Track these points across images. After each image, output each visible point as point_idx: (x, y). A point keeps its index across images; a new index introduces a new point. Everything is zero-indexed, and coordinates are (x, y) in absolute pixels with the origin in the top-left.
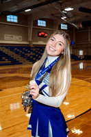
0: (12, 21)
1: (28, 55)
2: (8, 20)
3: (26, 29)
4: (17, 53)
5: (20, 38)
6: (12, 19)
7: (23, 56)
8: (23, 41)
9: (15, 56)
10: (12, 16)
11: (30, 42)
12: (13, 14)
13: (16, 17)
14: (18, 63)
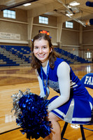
1: (27, 56)
2: (5, 16)
3: (25, 27)
4: (14, 53)
5: (18, 37)
6: (9, 14)
7: (20, 56)
8: (21, 40)
13: (14, 13)
14: (14, 64)
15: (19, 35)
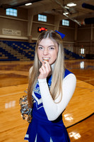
0: (11, 14)
1: (27, 51)
2: (7, 13)
3: (26, 24)
4: (15, 48)
5: (18, 33)
6: (12, 12)
7: (21, 52)
8: (22, 36)
9: (13, 52)
10: (11, 10)
11: (28, 37)
12: (13, 7)
13: (15, 11)
14: (16, 59)
15: (20, 32)
